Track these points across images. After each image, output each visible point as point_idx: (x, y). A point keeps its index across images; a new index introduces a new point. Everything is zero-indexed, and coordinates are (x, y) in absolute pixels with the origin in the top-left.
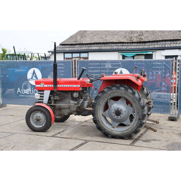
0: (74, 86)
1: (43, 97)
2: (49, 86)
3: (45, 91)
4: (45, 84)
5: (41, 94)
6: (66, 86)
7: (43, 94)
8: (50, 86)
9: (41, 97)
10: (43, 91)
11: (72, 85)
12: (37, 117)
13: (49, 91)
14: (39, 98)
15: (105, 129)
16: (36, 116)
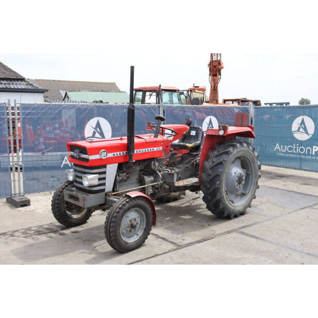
0: (155, 149)
1: (104, 179)
2: (116, 154)
3: (108, 166)
4: (109, 153)
5: (100, 173)
6: (144, 150)
7: (105, 173)
8: (118, 153)
9: (100, 179)
10: (105, 166)
11: (152, 149)
12: (130, 221)
13: (116, 165)
14: (96, 182)
15: (229, 208)
16: (129, 219)
